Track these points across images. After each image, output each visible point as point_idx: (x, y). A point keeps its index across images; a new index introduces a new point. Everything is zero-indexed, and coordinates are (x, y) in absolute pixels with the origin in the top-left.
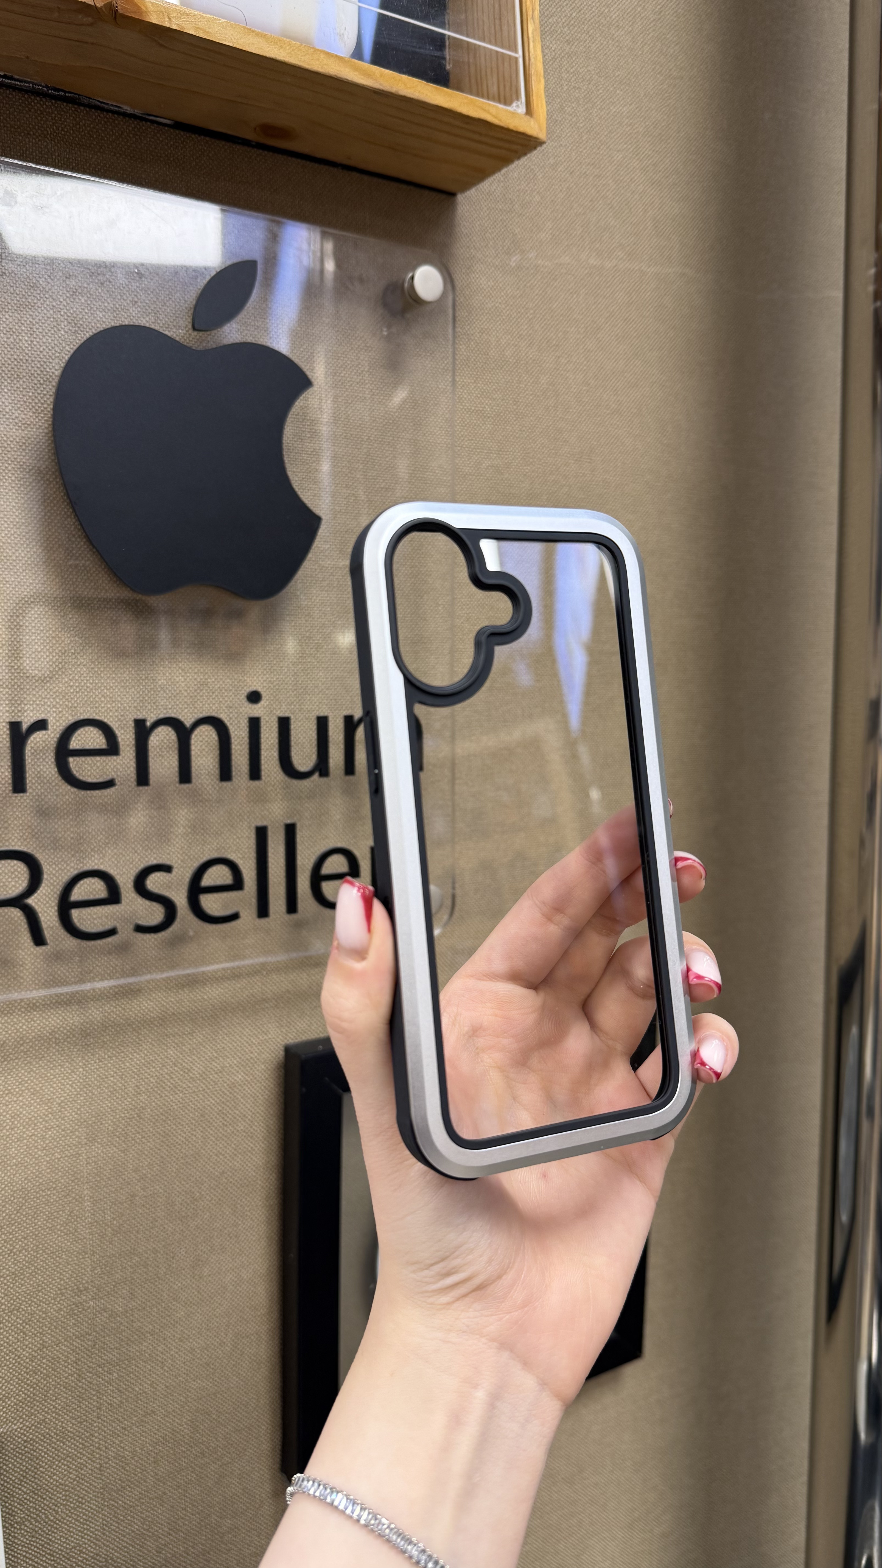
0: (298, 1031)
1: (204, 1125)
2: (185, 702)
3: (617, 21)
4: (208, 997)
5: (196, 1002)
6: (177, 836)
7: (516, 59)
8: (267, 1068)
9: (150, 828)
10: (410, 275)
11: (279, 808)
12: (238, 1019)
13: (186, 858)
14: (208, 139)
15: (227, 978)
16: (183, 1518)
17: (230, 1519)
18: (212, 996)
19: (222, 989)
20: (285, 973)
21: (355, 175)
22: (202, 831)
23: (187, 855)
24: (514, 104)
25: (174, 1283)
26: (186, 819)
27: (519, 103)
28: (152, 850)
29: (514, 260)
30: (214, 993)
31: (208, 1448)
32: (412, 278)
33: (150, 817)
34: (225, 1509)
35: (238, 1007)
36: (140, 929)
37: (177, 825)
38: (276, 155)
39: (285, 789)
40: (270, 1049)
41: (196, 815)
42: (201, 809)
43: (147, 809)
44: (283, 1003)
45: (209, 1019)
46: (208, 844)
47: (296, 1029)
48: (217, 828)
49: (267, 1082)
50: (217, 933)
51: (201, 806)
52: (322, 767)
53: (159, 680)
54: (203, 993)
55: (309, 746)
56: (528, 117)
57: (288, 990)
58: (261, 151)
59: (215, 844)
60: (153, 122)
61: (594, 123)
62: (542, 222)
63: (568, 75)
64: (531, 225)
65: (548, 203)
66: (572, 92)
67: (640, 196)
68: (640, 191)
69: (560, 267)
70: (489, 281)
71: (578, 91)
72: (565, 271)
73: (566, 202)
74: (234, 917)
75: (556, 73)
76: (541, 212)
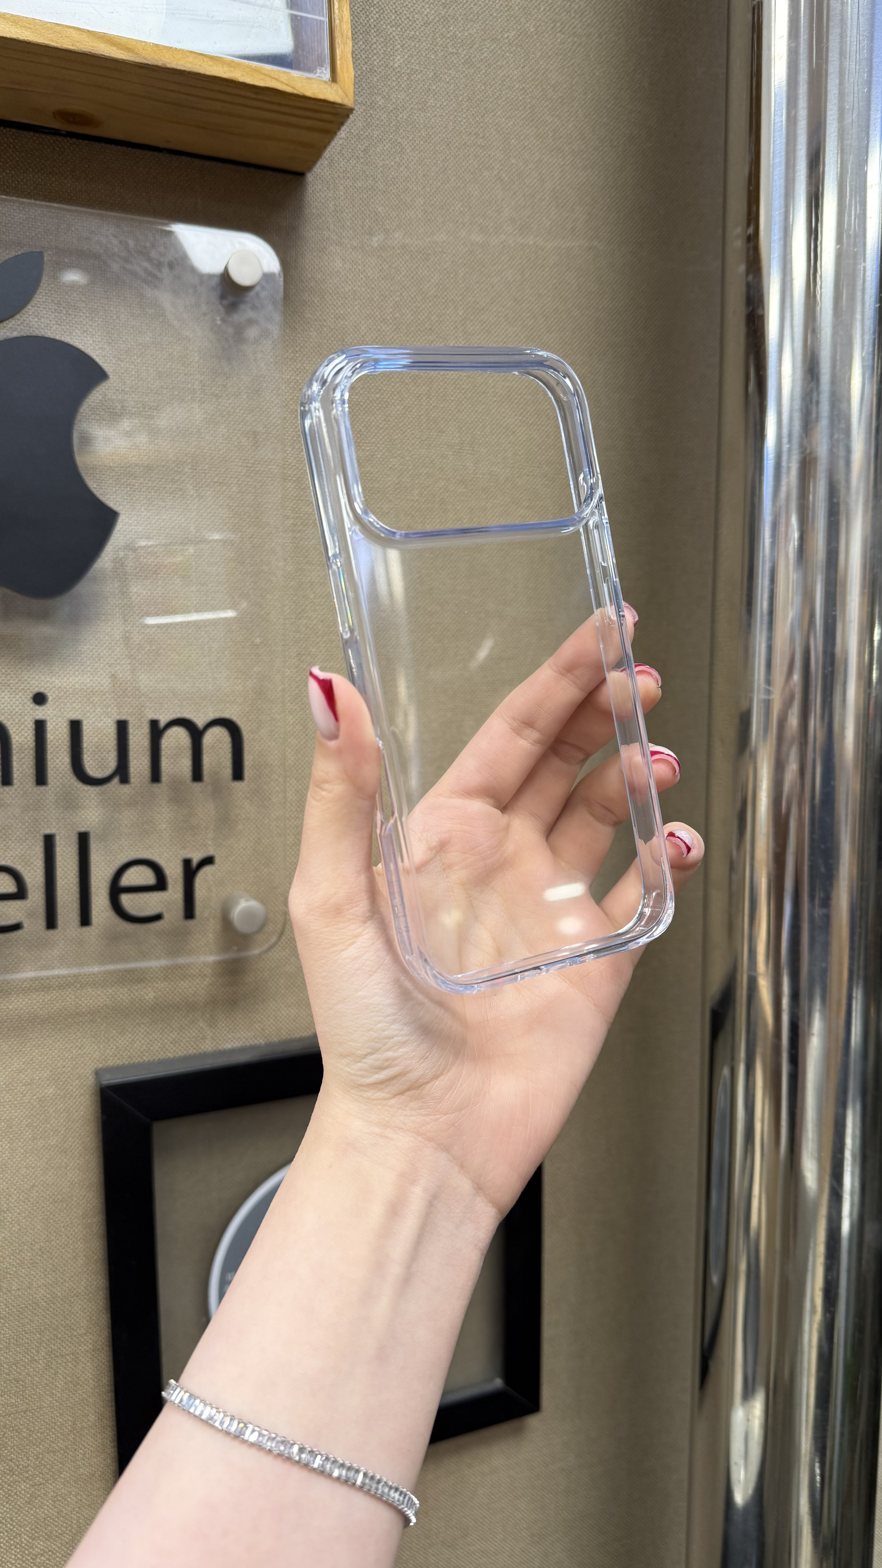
4: (14, 1007)
7: (320, 23)
8: (82, 1084)
12: (47, 1031)
15: (34, 988)
18: (18, 1006)
19: (29, 1000)
21: (186, 159)
24: (314, 71)
27: (324, 69)
30: (20, 1004)
35: (47, 1020)
44: (99, 1017)
45: (14, 1029)
49: (82, 1097)
52: (121, 774)
54: (7, 1002)
56: (331, 83)
61: (476, 89)
62: (411, 198)
63: (444, 40)
64: (397, 202)
65: (420, 178)
66: (448, 57)
67: (536, 165)
68: (536, 160)
69: (434, 246)
70: (346, 263)
71: (456, 57)
72: (440, 250)
73: (441, 176)
74: (17, 927)
75: (429, 39)
76: (410, 188)
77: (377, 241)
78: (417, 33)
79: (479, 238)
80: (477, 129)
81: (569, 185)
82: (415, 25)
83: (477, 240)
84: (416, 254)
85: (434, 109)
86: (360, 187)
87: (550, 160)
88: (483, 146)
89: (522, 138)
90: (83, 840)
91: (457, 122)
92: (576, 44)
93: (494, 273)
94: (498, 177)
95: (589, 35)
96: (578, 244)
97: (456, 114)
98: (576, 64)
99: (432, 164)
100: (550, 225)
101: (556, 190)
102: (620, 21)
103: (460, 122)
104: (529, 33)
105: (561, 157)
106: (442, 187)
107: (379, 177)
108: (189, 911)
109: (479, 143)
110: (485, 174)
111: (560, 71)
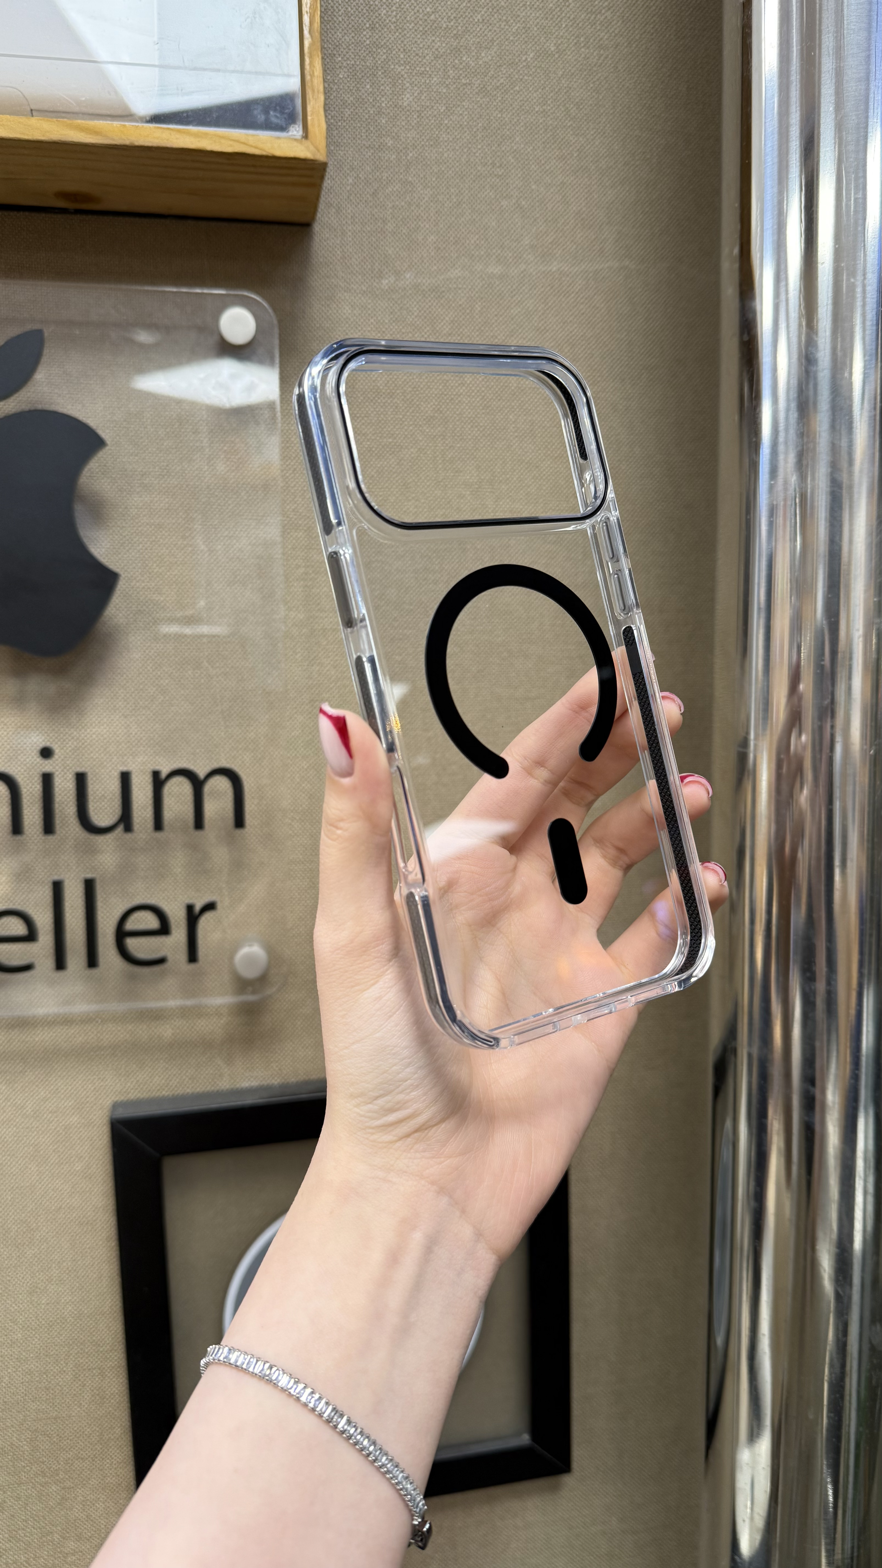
4: (40, 1039)
10: (214, 320)
18: (44, 1039)
19: (54, 1033)
20: (122, 1023)
21: (189, 222)
24: (291, 130)
27: (296, 126)
30: (46, 1037)
32: (218, 320)
35: (71, 1052)
44: (120, 1052)
45: (41, 1060)
52: (125, 823)
54: (34, 1035)
56: (303, 141)
57: (126, 1040)
61: (492, 118)
62: (422, 237)
63: (456, 72)
64: (409, 242)
65: (432, 215)
66: (461, 89)
67: (559, 188)
68: (559, 183)
69: (448, 282)
70: (355, 309)
71: (469, 87)
72: (455, 286)
73: (455, 210)
74: (27, 968)
75: (440, 73)
76: (422, 225)
77: (387, 284)
78: (428, 69)
79: (496, 270)
80: (494, 159)
81: (596, 204)
82: (424, 61)
83: (495, 272)
84: (429, 293)
85: (446, 144)
86: (369, 232)
87: (574, 182)
88: (500, 176)
89: (543, 162)
90: (89, 886)
91: (472, 154)
92: (602, 58)
93: (514, 304)
94: (516, 205)
95: (617, 46)
96: (606, 265)
97: (470, 146)
98: (602, 78)
99: (446, 199)
100: (576, 249)
101: (582, 211)
102: (652, 26)
103: (475, 153)
104: (549, 52)
105: (587, 177)
106: (456, 221)
107: (389, 218)
108: (192, 955)
109: (495, 173)
110: (502, 203)
111: (584, 87)
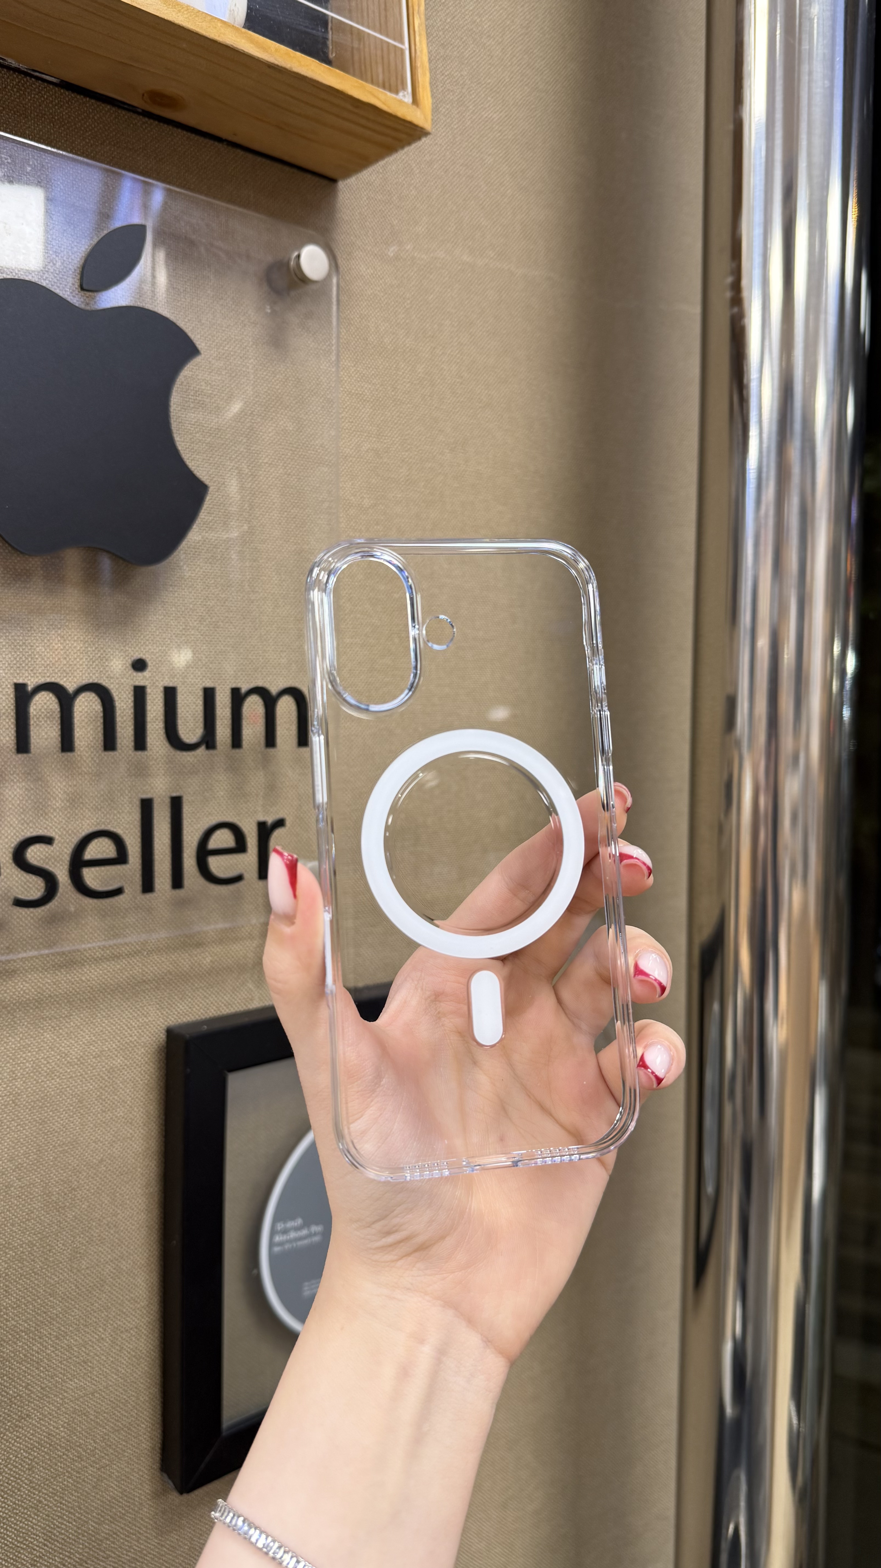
0: (179, 1013)
1: (82, 1111)
2: (65, 671)
3: (488, 32)
4: (86, 979)
5: (73, 984)
6: (55, 810)
7: (402, 51)
8: (147, 1052)
9: (27, 801)
10: (296, 254)
11: (161, 783)
12: (117, 1001)
13: (64, 833)
14: (93, 101)
15: (106, 958)
16: (59, 1527)
17: (108, 1525)
18: (91, 977)
19: (101, 970)
20: (166, 953)
21: (240, 152)
22: (81, 805)
23: (65, 829)
24: (401, 94)
25: (51, 1278)
26: (65, 792)
27: (406, 92)
28: (28, 824)
29: (392, 251)
30: (92, 975)
31: (85, 1451)
32: (299, 256)
33: (26, 789)
34: (103, 1514)
35: (117, 989)
36: (20, 903)
37: (55, 798)
38: (161, 124)
39: (167, 764)
40: (150, 1032)
41: (75, 788)
42: (80, 782)
43: (23, 780)
44: (163, 984)
45: (86, 1001)
46: (87, 819)
47: (176, 1011)
48: (96, 802)
49: (146, 1066)
50: (96, 912)
51: (81, 779)
52: (208, 740)
53: (37, 647)
54: (81, 974)
55: (192, 719)
56: (414, 107)
57: (169, 971)
58: (147, 119)
59: (95, 819)
60: (37, 78)
62: (418, 216)
64: (408, 218)
67: (510, 199)
68: (510, 195)
69: (435, 261)
70: (368, 268)
72: (440, 265)
74: (118, 892)
81: (533, 220)
83: (467, 260)
84: (422, 267)
87: (520, 197)
89: (500, 174)
92: (538, 98)
95: (548, 92)
96: (540, 274)
98: (538, 115)
100: (520, 254)
101: (524, 224)
102: (569, 83)
105: (527, 196)
109: (469, 174)
